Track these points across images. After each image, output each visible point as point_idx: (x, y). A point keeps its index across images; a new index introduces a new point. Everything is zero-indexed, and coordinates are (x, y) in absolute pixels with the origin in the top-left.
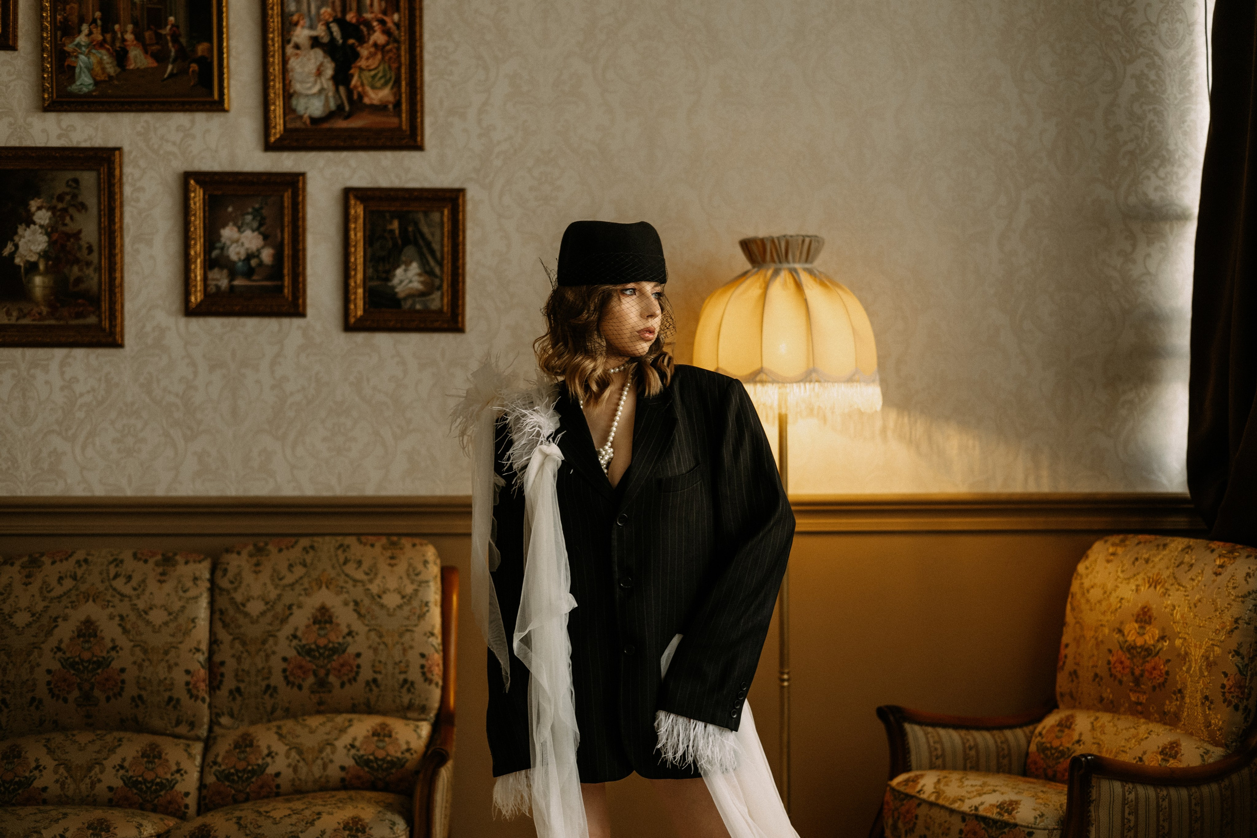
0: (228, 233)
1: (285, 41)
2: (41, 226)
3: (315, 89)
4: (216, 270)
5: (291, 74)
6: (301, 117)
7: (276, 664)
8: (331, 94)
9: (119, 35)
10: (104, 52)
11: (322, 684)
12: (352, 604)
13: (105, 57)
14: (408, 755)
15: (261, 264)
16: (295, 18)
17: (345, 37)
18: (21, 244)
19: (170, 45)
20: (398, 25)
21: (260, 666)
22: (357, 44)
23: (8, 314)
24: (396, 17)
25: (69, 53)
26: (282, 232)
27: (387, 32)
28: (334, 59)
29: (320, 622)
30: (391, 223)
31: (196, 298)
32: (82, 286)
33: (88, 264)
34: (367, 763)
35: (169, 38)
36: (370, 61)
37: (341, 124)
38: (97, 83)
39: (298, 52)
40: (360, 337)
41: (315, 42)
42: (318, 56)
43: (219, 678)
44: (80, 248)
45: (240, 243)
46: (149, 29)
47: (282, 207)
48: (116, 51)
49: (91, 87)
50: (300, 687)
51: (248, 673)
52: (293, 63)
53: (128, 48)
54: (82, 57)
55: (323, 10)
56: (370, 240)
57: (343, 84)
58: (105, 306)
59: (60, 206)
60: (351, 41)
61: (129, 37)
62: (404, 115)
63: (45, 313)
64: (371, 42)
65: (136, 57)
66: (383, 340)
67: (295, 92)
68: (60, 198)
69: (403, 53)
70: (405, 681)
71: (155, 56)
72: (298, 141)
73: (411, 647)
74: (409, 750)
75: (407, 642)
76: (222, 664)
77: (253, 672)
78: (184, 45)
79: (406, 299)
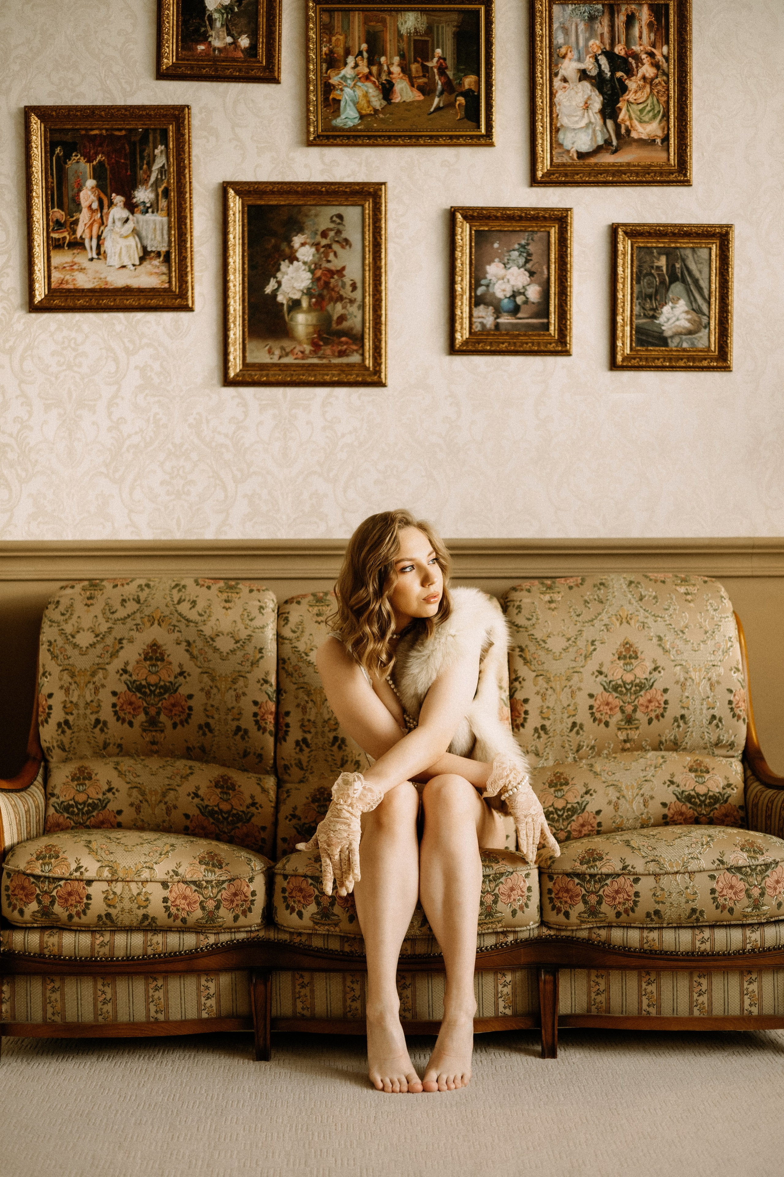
0: (494, 270)
1: (553, 74)
2: (305, 263)
3: (583, 124)
4: (482, 307)
5: (558, 107)
6: (568, 151)
7: (583, 702)
8: (598, 128)
9: (385, 68)
10: (369, 84)
11: (629, 720)
12: (655, 640)
13: (371, 91)
14: (729, 791)
15: (526, 302)
16: (563, 51)
17: (613, 71)
18: (284, 281)
19: (437, 77)
20: (667, 59)
21: (565, 703)
22: (625, 77)
23: (270, 352)
24: (665, 49)
25: (334, 86)
26: (549, 269)
27: (656, 65)
28: (602, 92)
29: (625, 658)
30: (658, 260)
31: (462, 335)
32: (345, 325)
33: (352, 301)
34: (689, 798)
35: (436, 70)
36: (639, 93)
37: (607, 159)
38: (362, 117)
39: (566, 85)
40: (628, 376)
41: (583, 75)
42: (586, 89)
43: (523, 715)
44: (344, 285)
45: (506, 280)
46: (416, 61)
47: (550, 242)
48: (382, 84)
49: (357, 121)
50: (607, 724)
51: (553, 710)
52: (560, 97)
53: (394, 81)
54: (347, 90)
55: (591, 43)
56: (638, 277)
57: (610, 118)
58: (368, 344)
59: (324, 242)
60: (619, 74)
61: (396, 69)
62: (672, 149)
63: (307, 352)
64: (640, 75)
65: (402, 89)
66: (649, 379)
67: (562, 126)
68: (324, 234)
69: (671, 86)
70: (714, 717)
71: (422, 89)
72: (566, 175)
73: (718, 682)
74: (729, 785)
75: (714, 678)
76: (526, 701)
77: (558, 710)
78: (451, 77)
79: (672, 337)
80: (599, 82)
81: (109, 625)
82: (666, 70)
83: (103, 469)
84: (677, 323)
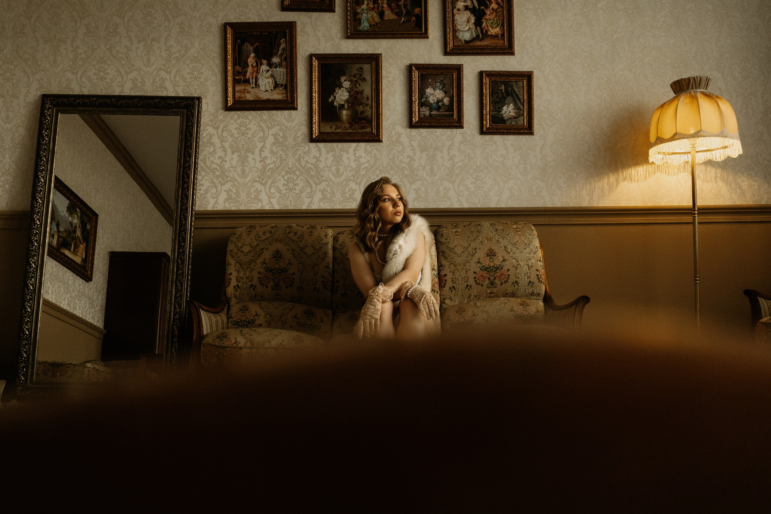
0: (429, 91)
1: (453, 8)
2: (346, 88)
3: (467, 28)
4: (424, 107)
5: (456, 22)
6: (461, 40)
7: (471, 275)
8: (473, 30)
9: (381, 5)
10: (374, 12)
11: (492, 283)
12: (503, 248)
13: (374, 15)
14: (538, 314)
15: (444, 104)
17: (479, 6)
18: (337, 96)
19: (403, 9)
21: (463, 276)
22: (485, 9)
23: (331, 127)
25: (358, 13)
26: (453, 90)
27: (498, 4)
28: (474, 15)
29: (490, 256)
30: (501, 86)
31: (415, 119)
32: (364, 115)
33: (367, 105)
34: (520, 317)
35: (402, 6)
36: (491, 16)
37: (478, 43)
38: (370, 26)
39: (459, 12)
40: (488, 137)
41: (466, 8)
42: (468, 14)
43: (444, 282)
44: (363, 98)
45: (434, 95)
46: (394, 2)
47: (453, 79)
48: (379, 12)
49: (368, 27)
50: (482, 285)
51: (458, 279)
52: (457, 17)
53: (384, 10)
54: (364, 14)
56: (492, 94)
57: (479, 26)
58: (374, 123)
59: (354, 79)
60: (482, 7)
61: (385, 6)
62: (506, 39)
63: (347, 127)
64: (491, 8)
65: (388, 14)
66: (497, 138)
67: (458, 29)
68: (354, 76)
70: (530, 282)
71: (396, 14)
72: (460, 50)
73: (532, 266)
74: (538, 311)
75: (530, 264)
76: (445, 275)
77: (460, 279)
78: (409, 9)
79: (507, 120)
80: (473, 11)
81: (258, 243)
82: (502, 6)
83: (258, 179)
84: (510, 114)
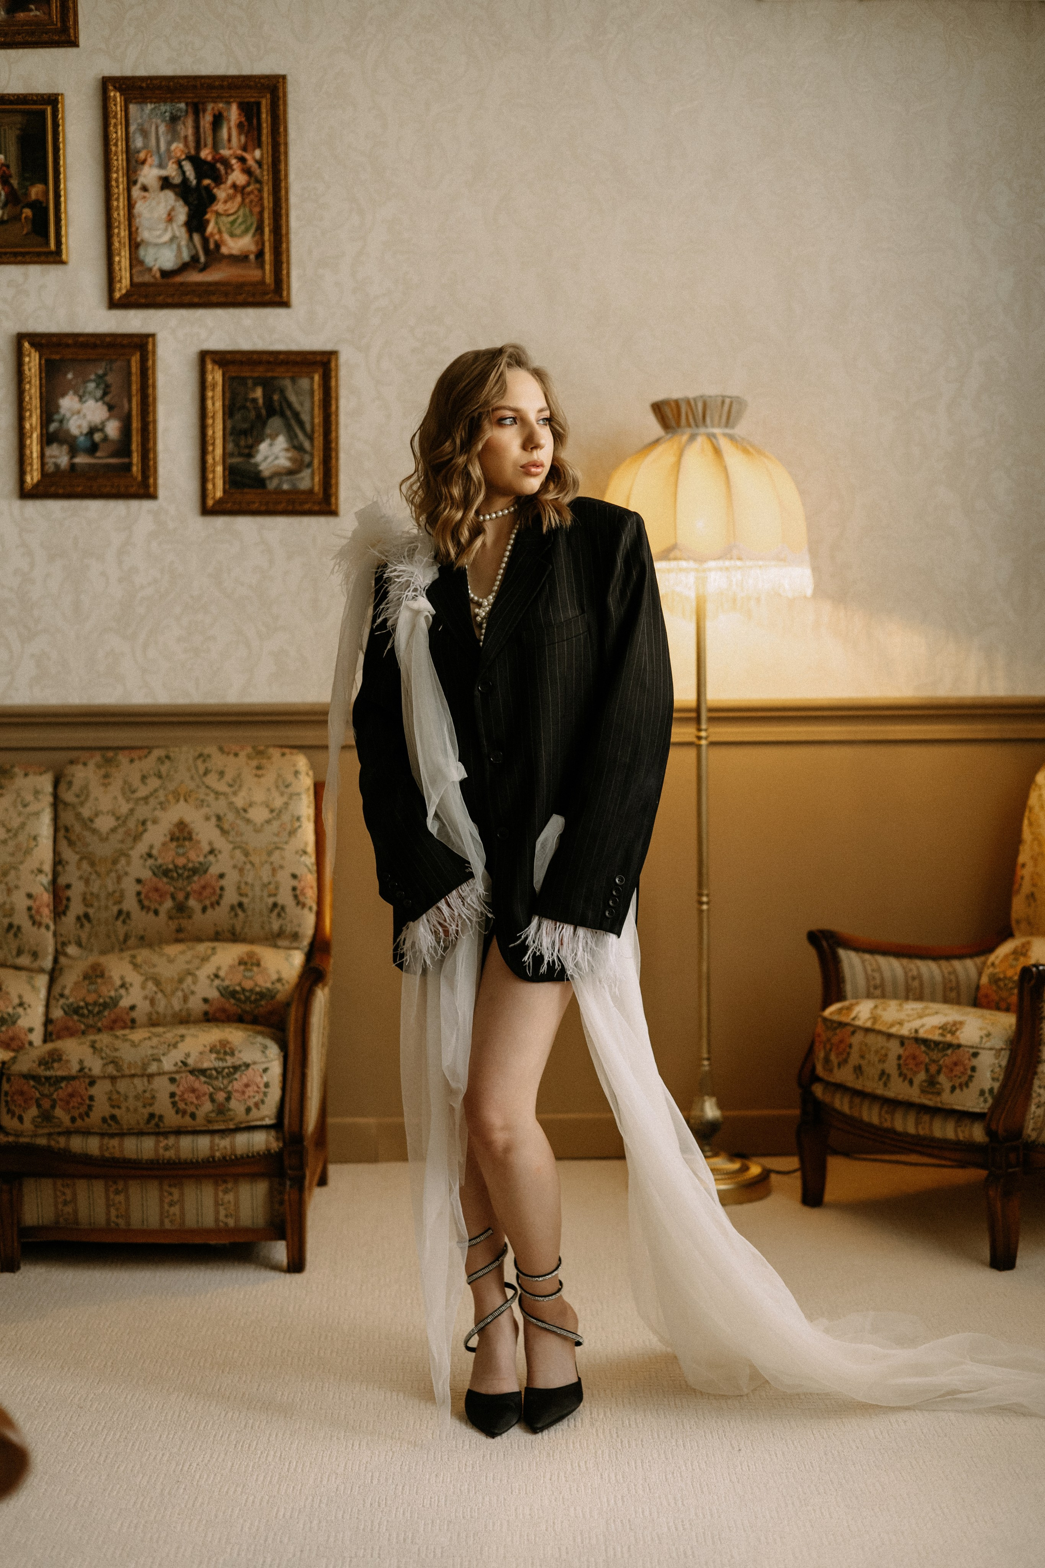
0: (68, 403)
1: (131, 182)
3: (166, 237)
4: (55, 446)
5: (137, 220)
6: (150, 270)
7: (130, 887)
8: (184, 243)
11: (181, 908)
12: (214, 820)
14: (279, 986)
15: (106, 439)
16: (142, 155)
17: (199, 177)
20: (259, 163)
21: (110, 889)
22: (213, 185)
24: (257, 153)
26: (130, 401)
27: (248, 171)
28: (186, 202)
29: (178, 839)
30: (253, 390)
31: (33, 477)
34: (233, 994)
36: (229, 205)
37: (195, 277)
39: (146, 194)
40: (220, 522)
41: (165, 183)
42: (169, 199)
43: (64, 902)
45: (81, 415)
47: (129, 373)
50: (156, 913)
51: (97, 897)
52: (140, 207)
55: (174, 146)
56: (229, 411)
57: (198, 231)
60: (206, 182)
62: (267, 267)
64: (229, 182)
66: (245, 524)
67: (142, 241)
69: (265, 195)
70: (275, 905)
72: (146, 296)
73: (281, 867)
74: (279, 980)
75: (278, 862)
76: (68, 886)
77: (103, 895)
78: (16, 186)
79: (271, 477)
80: (183, 191)
82: (259, 177)
84: (277, 462)
